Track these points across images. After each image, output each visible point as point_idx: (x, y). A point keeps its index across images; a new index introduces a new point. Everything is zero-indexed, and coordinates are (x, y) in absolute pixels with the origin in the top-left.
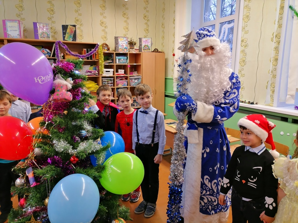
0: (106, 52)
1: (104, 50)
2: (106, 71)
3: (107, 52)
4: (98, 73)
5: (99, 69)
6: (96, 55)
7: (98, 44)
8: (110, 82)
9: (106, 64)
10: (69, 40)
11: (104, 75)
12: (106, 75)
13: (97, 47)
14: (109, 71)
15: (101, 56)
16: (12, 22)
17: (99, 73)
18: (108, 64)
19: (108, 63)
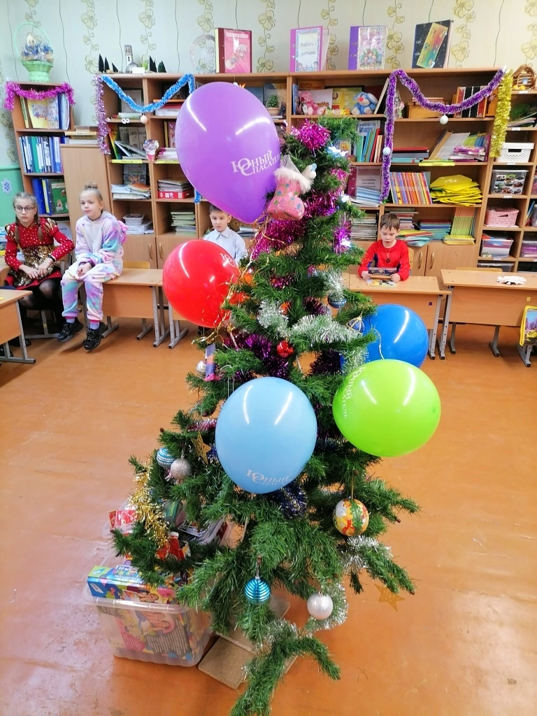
0: (521, 92)
1: (516, 87)
2: (510, 151)
3: (526, 92)
4: (484, 154)
5: (489, 145)
6: (489, 103)
7: (501, 72)
8: (516, 181)
9: (514, 129)
10: (427, 65)
11: (502, 161)
12: (506, 161)
13: (498, 80)
14: (519, 151)
15: (503, 104)
16: (309, 32)
17: (487, 155)
18: (519, 129)
19: (521, 126)
